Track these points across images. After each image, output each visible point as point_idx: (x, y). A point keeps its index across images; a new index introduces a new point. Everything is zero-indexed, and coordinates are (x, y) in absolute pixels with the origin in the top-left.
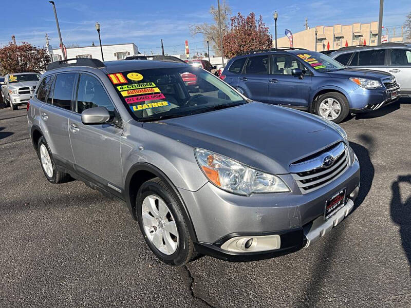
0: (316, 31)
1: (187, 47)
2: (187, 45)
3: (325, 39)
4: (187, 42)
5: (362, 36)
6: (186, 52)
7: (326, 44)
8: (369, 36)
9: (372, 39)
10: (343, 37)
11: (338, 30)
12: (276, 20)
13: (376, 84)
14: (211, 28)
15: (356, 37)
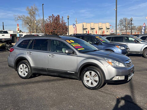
0: (83, 25)
1: (18, 27)
2: (18, 26)
3: (87, 29)
4: (18, 25)
5: (103, 29)
6: (17, 30)
7: (87, 31)
8: (106, 29)
9: (107, 30)
10: (94, 29)
11: (92, 25)
12: (68, 19)
13: (123, 48)
14: (26, 18)
15: (100, 29)
